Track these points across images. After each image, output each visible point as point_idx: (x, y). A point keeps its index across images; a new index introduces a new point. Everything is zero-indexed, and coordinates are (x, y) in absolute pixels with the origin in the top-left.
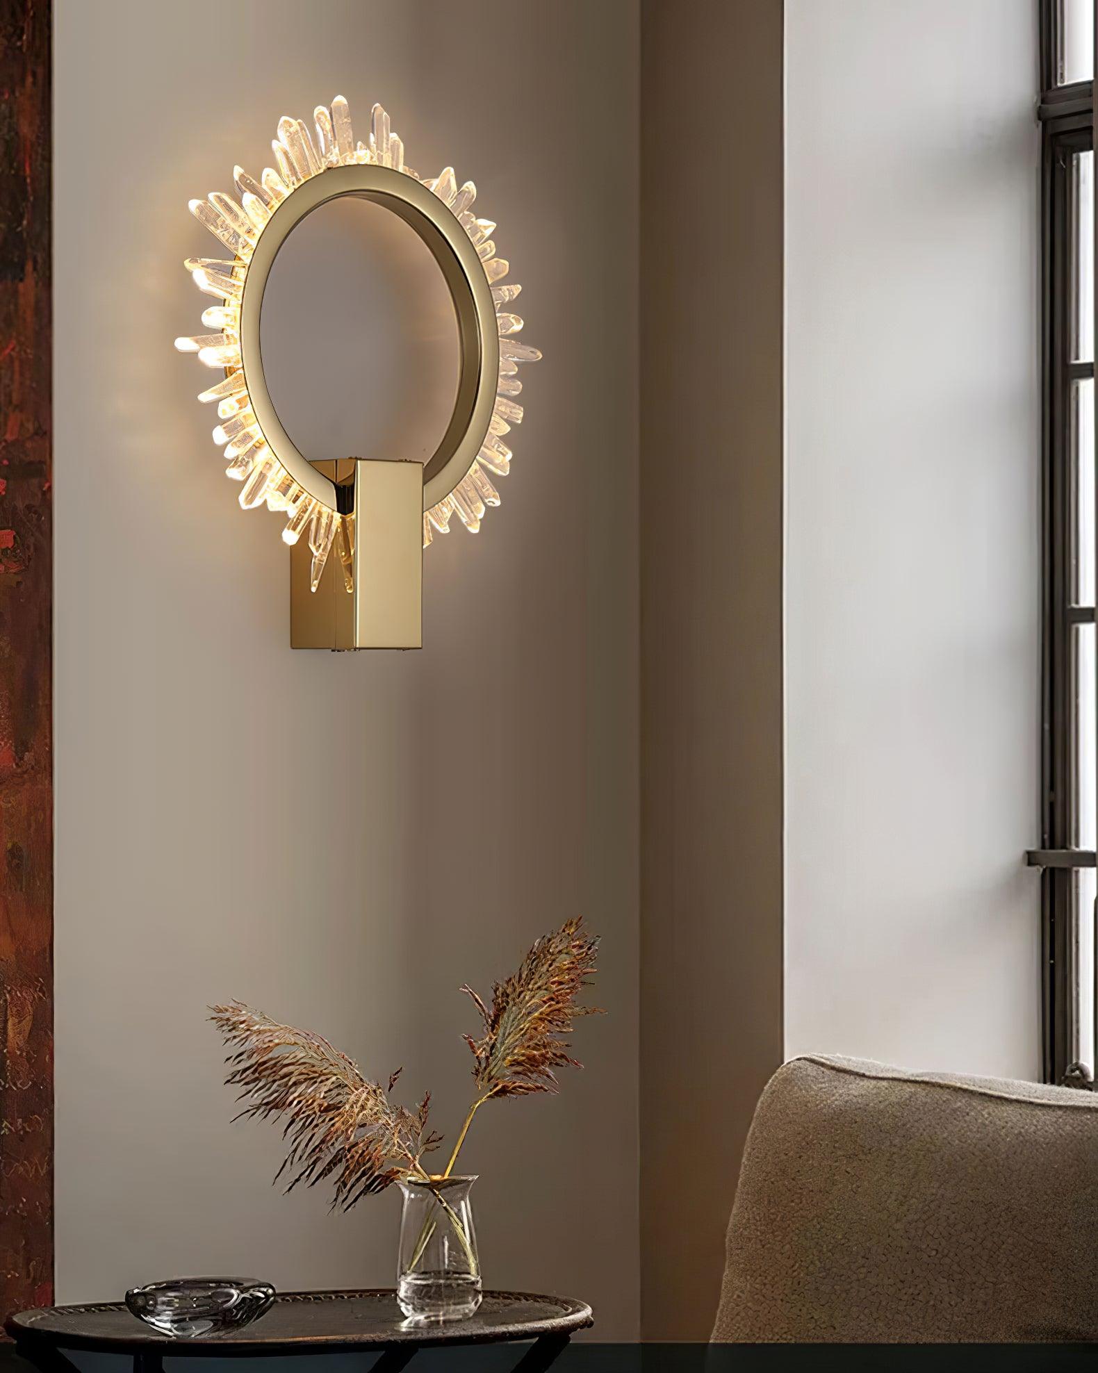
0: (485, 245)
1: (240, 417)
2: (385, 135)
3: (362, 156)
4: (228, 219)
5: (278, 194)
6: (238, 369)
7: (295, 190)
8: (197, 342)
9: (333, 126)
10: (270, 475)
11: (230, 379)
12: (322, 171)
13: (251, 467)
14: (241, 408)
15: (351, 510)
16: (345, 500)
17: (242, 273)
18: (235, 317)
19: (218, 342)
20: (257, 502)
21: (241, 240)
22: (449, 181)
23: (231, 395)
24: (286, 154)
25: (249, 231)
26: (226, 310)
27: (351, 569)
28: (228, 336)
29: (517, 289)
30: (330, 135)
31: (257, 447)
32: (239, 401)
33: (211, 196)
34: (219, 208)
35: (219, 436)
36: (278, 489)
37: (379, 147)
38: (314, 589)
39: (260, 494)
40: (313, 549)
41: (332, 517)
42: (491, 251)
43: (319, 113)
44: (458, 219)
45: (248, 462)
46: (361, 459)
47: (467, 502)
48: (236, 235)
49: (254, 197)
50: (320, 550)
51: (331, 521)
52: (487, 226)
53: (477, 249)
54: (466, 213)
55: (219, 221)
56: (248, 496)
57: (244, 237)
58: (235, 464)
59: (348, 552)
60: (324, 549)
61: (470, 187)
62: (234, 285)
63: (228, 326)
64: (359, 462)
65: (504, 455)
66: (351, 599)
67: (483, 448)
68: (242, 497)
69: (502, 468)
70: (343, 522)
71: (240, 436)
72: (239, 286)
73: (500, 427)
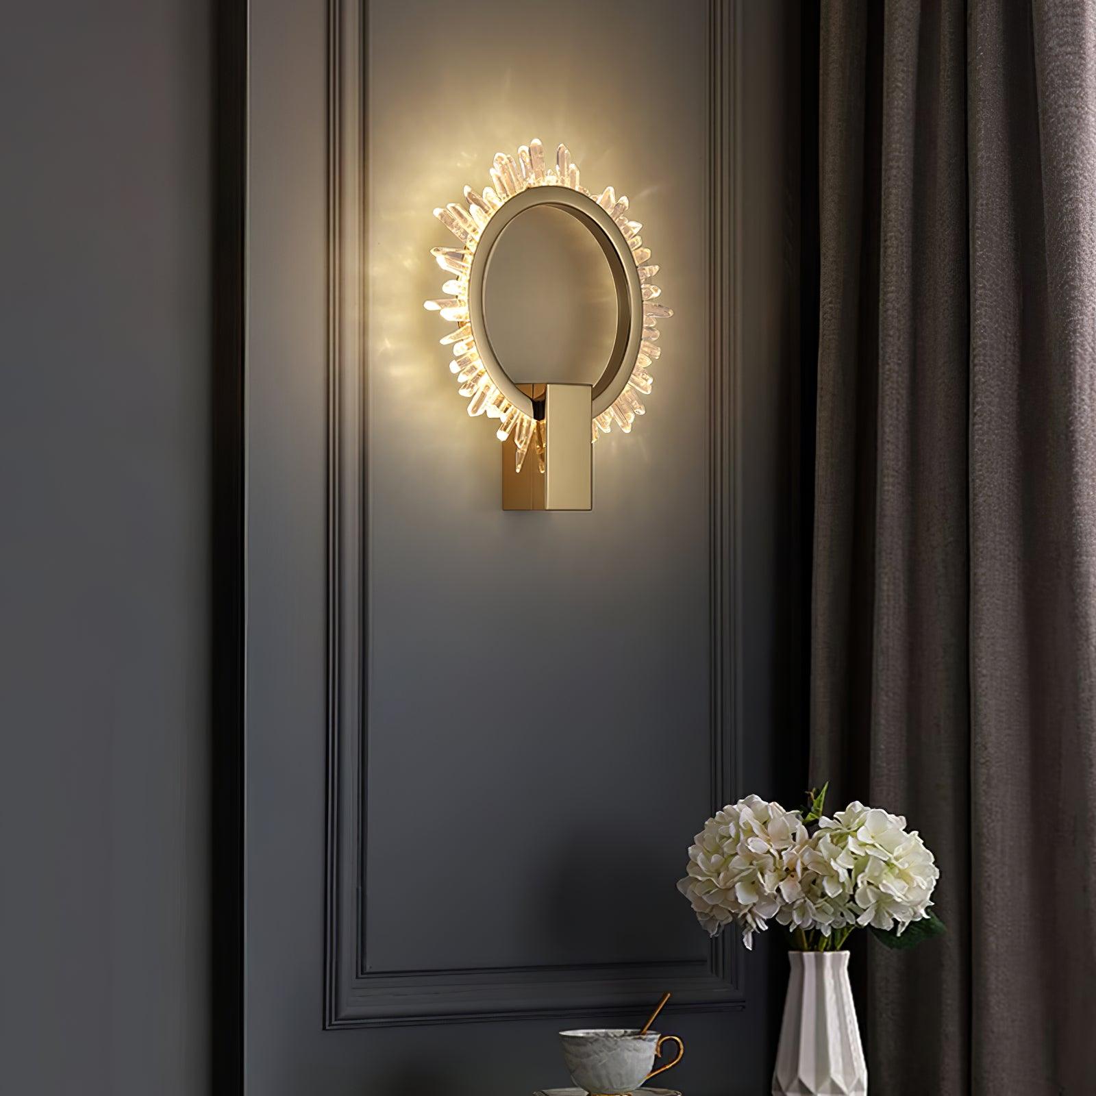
0: (634, 240)
1: (468, 355)
2: (566, 166)
3: (551, 180)
4: (458, 220)
5: (493, 206)
6: (467, 323)
7: (506, 203)
8: (440, 304)
9: (531, 160)
10: (489, 394)
11: (461, 329)
12: (524, 190)
13: (475, 388)
14: (469, 349)
15: (543, 418)
17: (469, 258)
18: (465, 288)
19: (453, 304)
20: (480, 412)
21: (469, 236)
22: (609, 197)
23: (462, 340)
24: (499, 178)
25: (474, 231)
26: (459, 283)
27: (543, 457)
28: (460, 301)
29: (656, 269)
30: (529, 167)
31: (479, 376)
32: (467, 344)
33: (450, 206)
34: (455, 215)
35: (454, 367)
36: (494, 404)
37: (562, 173)
38: (518, 471)
39: (482, 406)
40: (517, 442)
41: (530, 422)
42: (638, 243)
43: (521, 152)
44: (615, 222)
45: (473, 386)
46: (549, 383)
47: (621, 411)
48: (466, 233)
49: (477, 207)
50: (522, 444)
51: (530, 425)
52: (635, 227)
53: (628, 242)
54: (621, 218)
55: (454, 224)
56: (474, 408)
57: (471, 234)
58: (465, 387)
59: (541, 446)
60: (525, 444)
61: (624, 200)
62: (463, 266)
63: (460, 293)
64: (548, 385)
65: (646, 380)
66: (543, 476)
67: (632, 376)
68: (470, 408)
69: (645, 389)
70: (538, 425)
71: (468, 367)
72: (467, 267)
73: (644, 361)
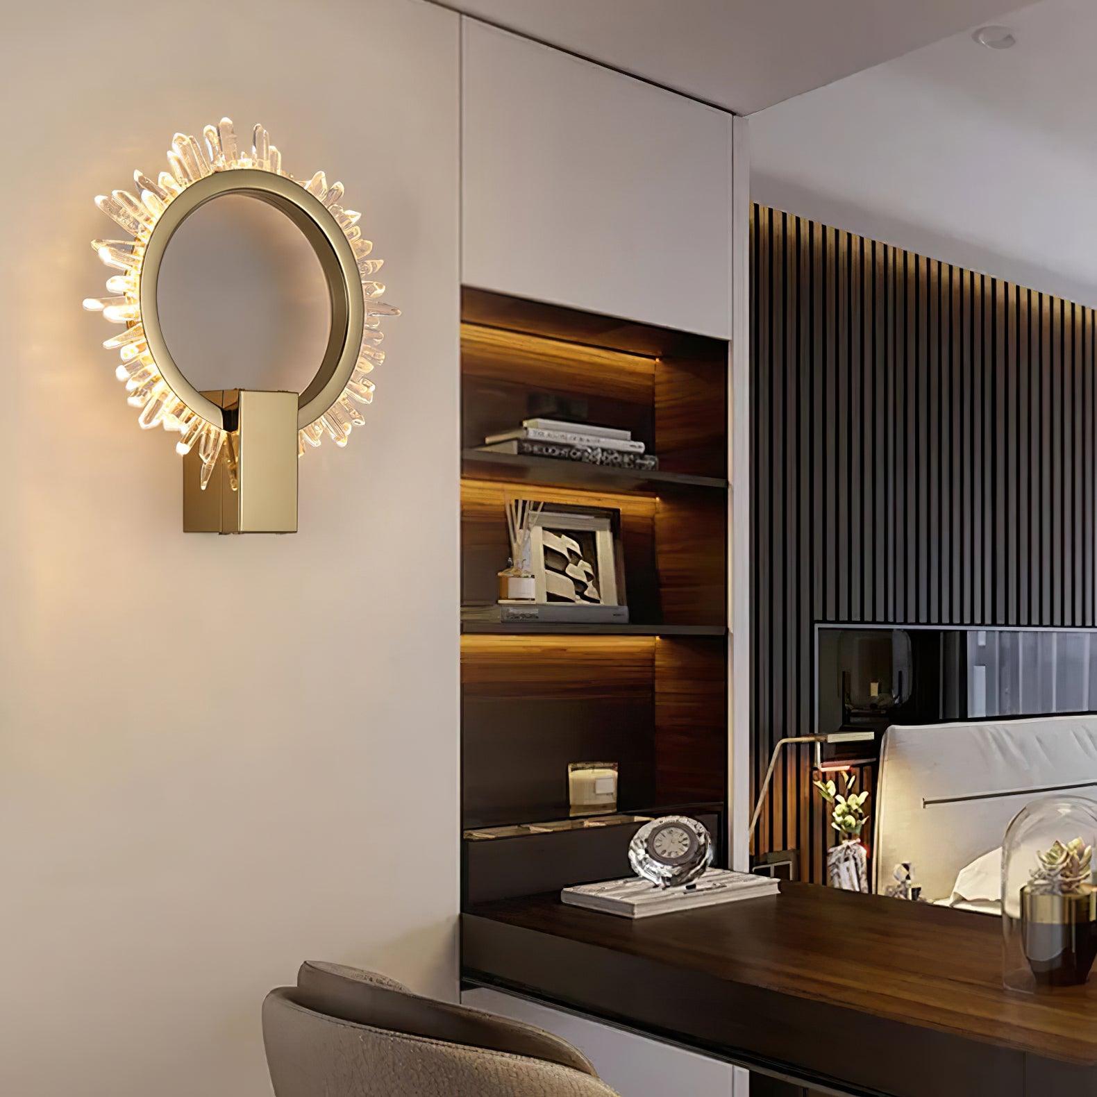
0: (353, 230)
1: (140, 358)
2: (265, 148)
3: (246, 163)
4: (129, 210)
5: (172, 192)
6: (138, 322)
7: (187, 188)
8: (102, 302)
9: (220, 140)
10: (165, 402)
11: (131, 330)
12: (210, 174)
13: (148, 396)
14: (140, 352)
15: (235, 428)
16: (231, 420)
17: (141, 251)
18: (135, 283)
19: (121, 303)
20: (155, 422)
21: (140, 226)
22: (321, 181)
23: (132, 342)
24: (179, 162)
25: (147, 219)
26: (127, 278)
27: (235, 472)
28: (129, 298)
29: (380, 263)
30: (217, 148)
31: (155, 381)
32: (138, 347)
33: (115, 193)
34: (120, 201)
35: (121, 373)
36: (173, 413)
37: (260, 156)
38: (203, 488)
39: (157, 416)
40: (202, 457)
41: (219, 434)
42: (357, 234)
43: (208, 131)
44: (329, 210)
45: (146, 392)
46: (244, 390)
47: (336, 422)
48: (136, 223)
49: (152, 194)
50: (209, 458)
51: (219, 437)
52: (354, 216)
53: (344, 232)
54: (335, 205)
55: (121, 212)
56: (147, 417)
57: (143, 224)
58: (135, 394)
59: (233, 458)
60: (212, 458)
61: (339, 185)
62: (134, 260)
63: (129, 290)
64: (242, 393)
65: (368, 387)
66: (236, 495)
67: (350, 382)
68: (141, 419)
69: (366, 396)
70: (229, 437)
71: (139, 372)
72: (139, 261)
73: (365, 366)
